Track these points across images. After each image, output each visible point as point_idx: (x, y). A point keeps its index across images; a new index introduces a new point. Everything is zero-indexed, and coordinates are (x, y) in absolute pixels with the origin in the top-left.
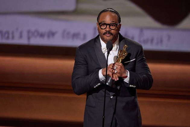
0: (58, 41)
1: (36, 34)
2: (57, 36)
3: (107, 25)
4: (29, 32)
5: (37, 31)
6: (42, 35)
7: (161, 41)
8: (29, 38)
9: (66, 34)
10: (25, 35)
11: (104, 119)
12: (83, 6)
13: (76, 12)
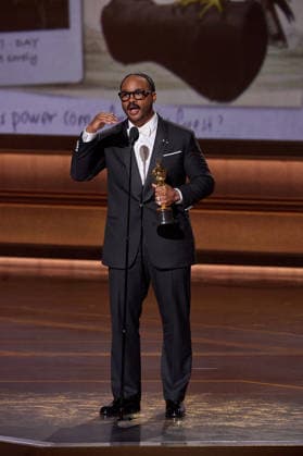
0: (57, 128)
1: (25, 117)
2: (55, 119)
3: (130, 94)
4: (14, 114)
5: (26, 113)
6: (34, 120)
7: (210, 125)
8: (14, 124)
9: (69, 118)
10: (9, 119)
11: (127, 241)
12: (94, 75)
13: (84, 84)
